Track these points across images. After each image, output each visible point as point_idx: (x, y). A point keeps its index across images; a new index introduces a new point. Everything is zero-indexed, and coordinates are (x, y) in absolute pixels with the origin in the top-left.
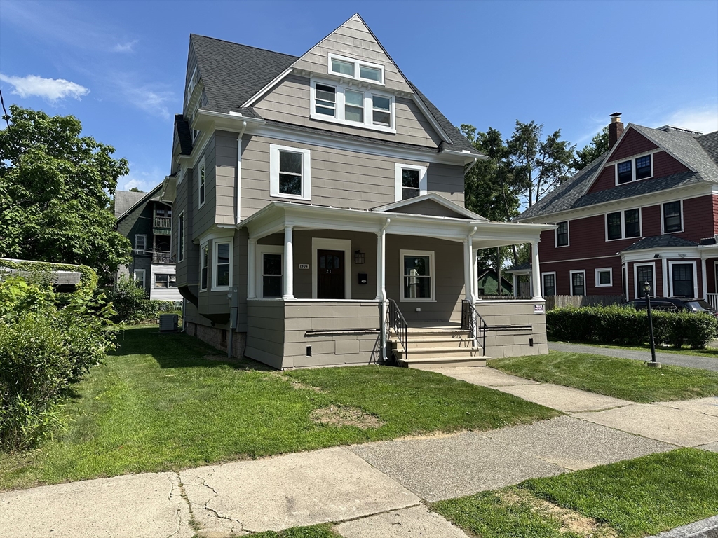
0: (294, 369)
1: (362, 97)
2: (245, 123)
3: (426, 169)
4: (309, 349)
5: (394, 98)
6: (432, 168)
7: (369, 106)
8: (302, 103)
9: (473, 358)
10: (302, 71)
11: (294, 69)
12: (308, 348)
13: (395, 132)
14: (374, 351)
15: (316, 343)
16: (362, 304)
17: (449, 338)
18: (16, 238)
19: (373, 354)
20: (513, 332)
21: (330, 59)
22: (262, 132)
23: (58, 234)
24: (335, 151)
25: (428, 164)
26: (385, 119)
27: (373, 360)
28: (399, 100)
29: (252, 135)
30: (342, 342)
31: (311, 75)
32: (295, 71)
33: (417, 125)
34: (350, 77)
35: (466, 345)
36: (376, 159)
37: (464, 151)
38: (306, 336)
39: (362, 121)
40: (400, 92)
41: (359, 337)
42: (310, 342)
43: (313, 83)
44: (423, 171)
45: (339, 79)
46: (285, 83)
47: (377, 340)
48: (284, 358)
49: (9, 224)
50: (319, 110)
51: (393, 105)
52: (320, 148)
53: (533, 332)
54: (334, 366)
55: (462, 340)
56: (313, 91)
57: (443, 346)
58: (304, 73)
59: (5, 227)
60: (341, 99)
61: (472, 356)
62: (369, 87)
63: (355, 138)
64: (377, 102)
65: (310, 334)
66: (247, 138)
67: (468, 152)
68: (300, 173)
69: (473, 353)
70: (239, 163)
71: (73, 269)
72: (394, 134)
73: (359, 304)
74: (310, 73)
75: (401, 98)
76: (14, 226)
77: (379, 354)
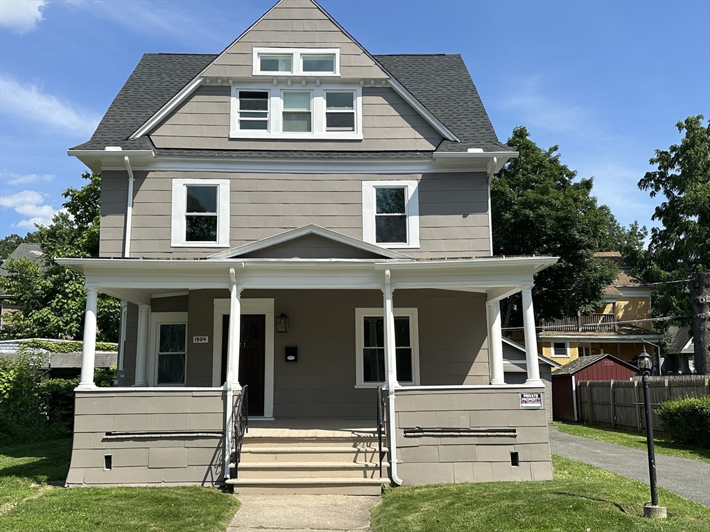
0: (84, 486)
1: (307, 97)
2: (127, 158)
3: (416, 183)
4: (108, 459)
5: (360, 91)
6: (427, 182)
7: (319, 108)
8: (218, 120)
9: (369, 480)
10: (217, 78)
11: (205, 78)
12: (106, 457)
13: (361, 137)
14: (211, 465)
15: (118, 451)
16: (194, 394)
17: (349, 447)
18: (74, 313)
19: (210, 469)
20: (476, 440)
21: (255, 55)
22: (162, 166)
23: (115, 306)
24: (266, 176)
25: (420, 177)
26: (346, 121)
27: (209, 478)
28: (367, 92)
29: (149, 172)
30: (160, 450)
31: (231, 82)
32: (208, 81)
33: (401, 121)
34: (288, 74)
35: (368, 459)
36: (332, 179)
37: (471, 151)
38: (104, 440)
39: (309, 129)
40: (366, 81)
41: (188, 443)
42: (111, 448)
43: (235, 91)
44: (411, 187)
45: (270, 80)
46: (196, 98)
47: (218, 448)
48: (70, 469)
49: (69, 298)
50: (244, 125)
51: (359, 101)
52: (242, 176)
53: (518, 440)
54: (145, 485)
55: (359, 451)
56: (235, 102)
57: (325, 460)
58: (219, 81)
59: (66, 301)
60: (276, 106)
61: (365, 477)
62: (318, 82)
63: (295, 155)
64: (332, 100)
65: (110, 437)
66: (141, 176)
67: (480, 151)
68: (215, 212)
69: (369, 473)
70: (130, 209)
71: (112, 349)
72: (360, 141)
73: (190, 394)
74: (228, 78)
75: (370, 89)
76: (75, 300)
77: (220, 469)
